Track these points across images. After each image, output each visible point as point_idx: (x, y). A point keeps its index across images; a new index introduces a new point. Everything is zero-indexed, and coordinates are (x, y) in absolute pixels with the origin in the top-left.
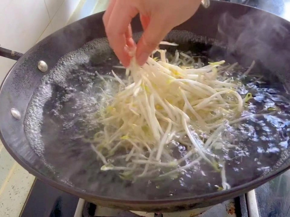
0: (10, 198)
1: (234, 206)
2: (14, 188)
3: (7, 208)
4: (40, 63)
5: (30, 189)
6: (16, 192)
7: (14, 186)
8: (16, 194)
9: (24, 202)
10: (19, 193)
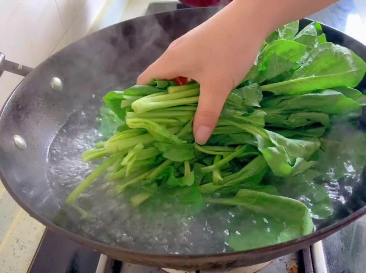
0: (14, 254)
1: (297, 264)
2: (19, 242)
3: (10, 267)
4: (54, 80)
5: (39, 243)
6: (22, 246)
7: (18, 239)
8: (21, 249)
9: (32, 260)
10: (26, 248)
